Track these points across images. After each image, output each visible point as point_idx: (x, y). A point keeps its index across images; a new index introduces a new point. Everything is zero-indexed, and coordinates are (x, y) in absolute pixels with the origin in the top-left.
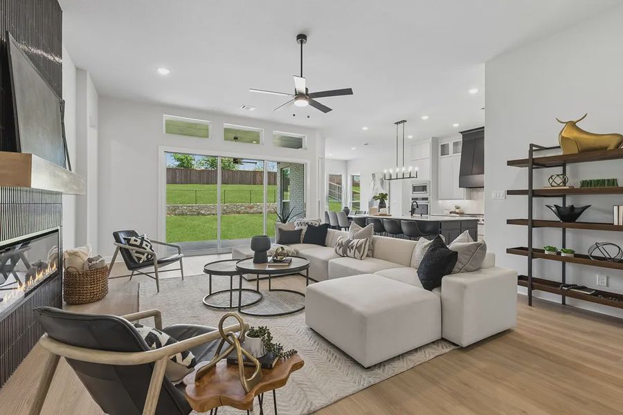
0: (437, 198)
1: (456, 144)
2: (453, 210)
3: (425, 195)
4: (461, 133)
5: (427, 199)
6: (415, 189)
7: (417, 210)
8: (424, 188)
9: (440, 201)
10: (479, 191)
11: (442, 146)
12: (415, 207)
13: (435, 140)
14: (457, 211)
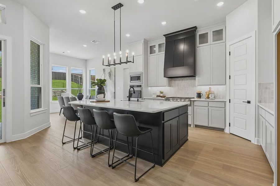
0: (148, 86)
1: (160, 45)
2: (159, 95)
3: (139, 83)
4: (164, 35)
5: (140, 86)
6: (132, 78)
7: (133, 95)
8: (138, 78)
9: (149, 88)
10: (176, 80)
11: (151, 47)
12: (132, 92)
13: (146, 42)
14: (161, 95)
